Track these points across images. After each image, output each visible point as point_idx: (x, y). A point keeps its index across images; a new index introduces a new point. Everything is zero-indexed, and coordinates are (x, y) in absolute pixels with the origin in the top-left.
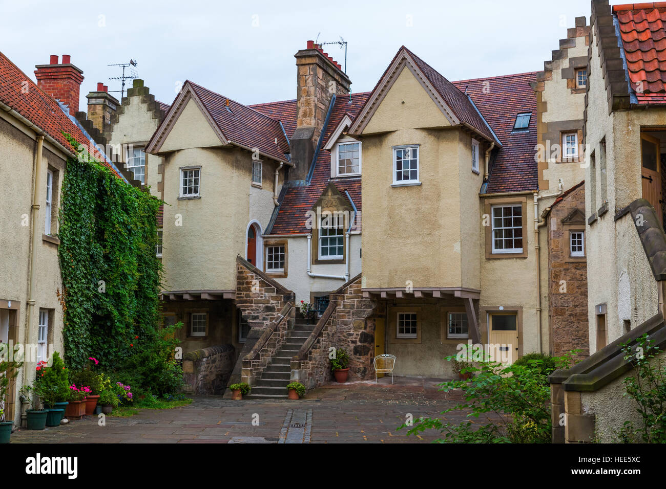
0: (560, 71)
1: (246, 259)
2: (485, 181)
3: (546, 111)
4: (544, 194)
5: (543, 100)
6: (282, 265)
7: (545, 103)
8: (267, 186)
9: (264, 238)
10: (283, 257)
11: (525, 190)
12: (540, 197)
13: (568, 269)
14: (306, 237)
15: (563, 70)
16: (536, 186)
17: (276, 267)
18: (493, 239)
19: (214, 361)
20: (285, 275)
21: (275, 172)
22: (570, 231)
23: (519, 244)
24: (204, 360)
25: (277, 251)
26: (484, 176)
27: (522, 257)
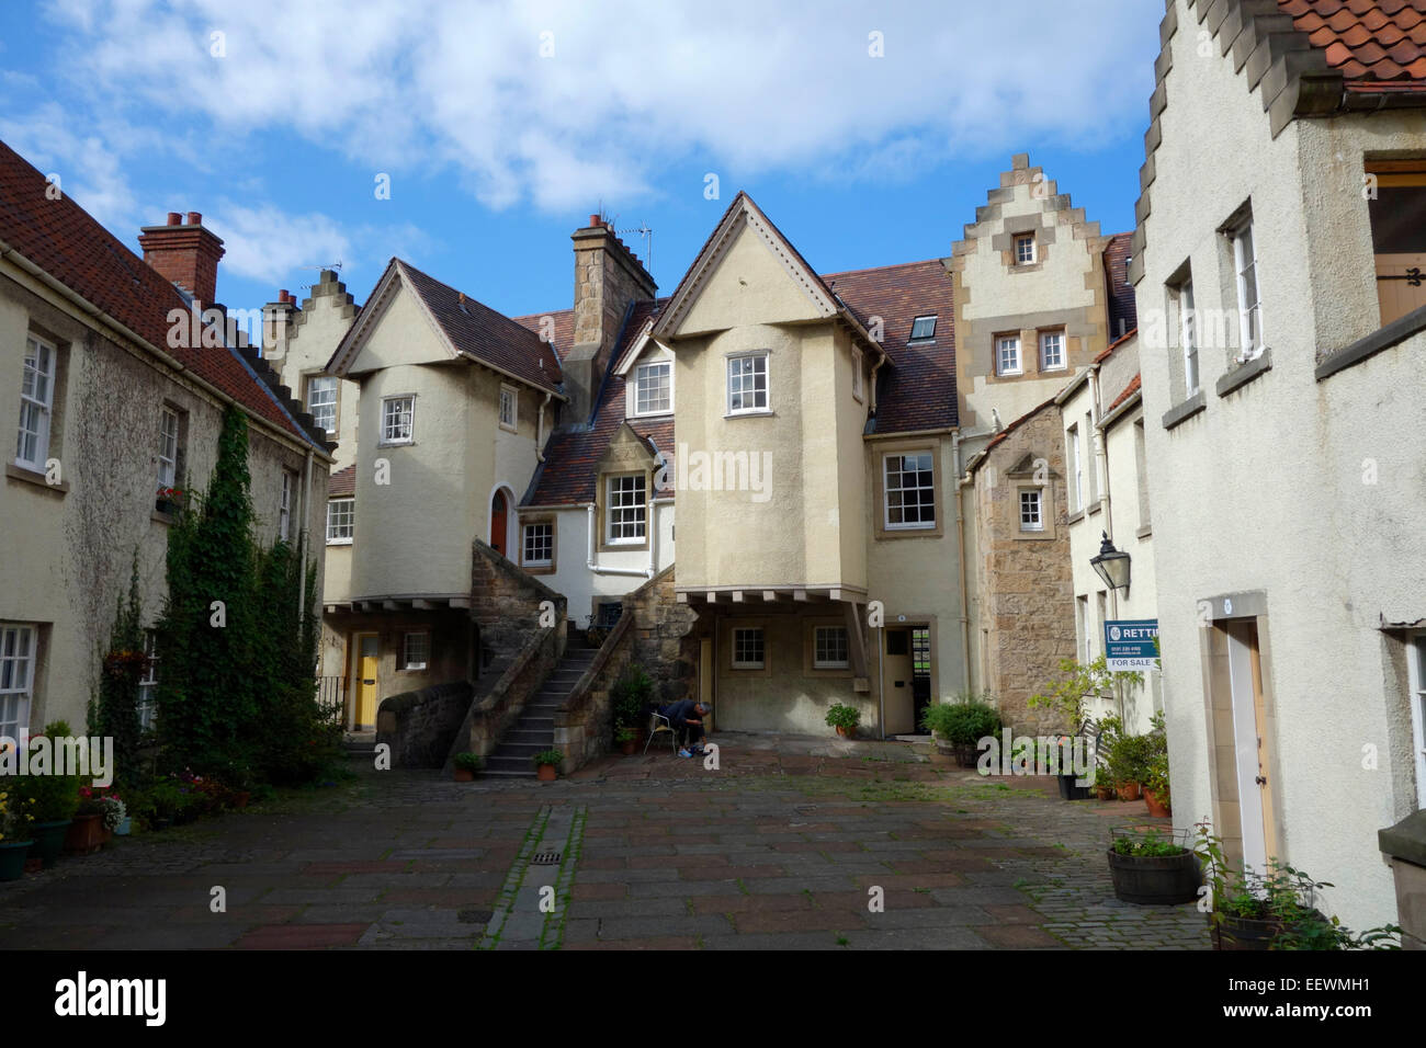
0: (990, 238)
1: (489, 544)
2: (871, 415)
3: (968, 302)
4: (969, 433)
5: (963, 285)
6: (549, 555)
7: (968, 289)
8: (527, 429)
9: (520, 511)
10: (549, 542)
11: (937, 427)
12: (962, 437)
13: (1017, 552)
14: (586, 509)
15: (994, 237)
16: (954, 419)
17: (539, 556)
18: (887, 507)
19: (433, 712)
20: (552, 570)
21: (538, 409)
22: (1019, 487)
23: (928, 514)
24: (416, 708)
25: (539, 532)
26: (870, 408)
27: (935, 535)
